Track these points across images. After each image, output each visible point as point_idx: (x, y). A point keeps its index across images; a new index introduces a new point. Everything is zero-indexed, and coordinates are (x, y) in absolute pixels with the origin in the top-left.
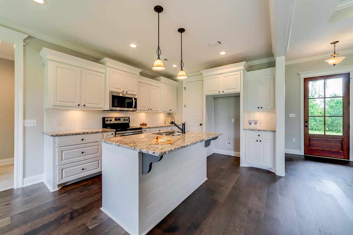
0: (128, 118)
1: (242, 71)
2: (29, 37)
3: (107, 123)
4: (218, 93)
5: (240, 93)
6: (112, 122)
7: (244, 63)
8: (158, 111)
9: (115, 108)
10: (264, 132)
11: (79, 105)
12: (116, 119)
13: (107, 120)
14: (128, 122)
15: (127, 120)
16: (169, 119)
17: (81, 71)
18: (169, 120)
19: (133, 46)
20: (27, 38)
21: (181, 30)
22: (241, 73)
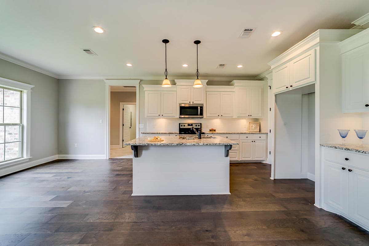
0: (200, 124)
1: (319, 47)
2: (141, 80)
3: (181, 127)
4: (286, 90)
5: (315, 84)
6: (185, 127)
7: (318, 33)
8: (232, 117)
9: (183, 116)
10: (357, 153)
11: (159, 115)
12: (189, 125)
13: (182, 126)
14: (200, 127)
15: (199, 126)
16: (253, 125)
17: (161, 93)
18: (253, 127)
19: (185, 66)
20: (140, 82)
21: (197, 42)
22: (316, 50)
